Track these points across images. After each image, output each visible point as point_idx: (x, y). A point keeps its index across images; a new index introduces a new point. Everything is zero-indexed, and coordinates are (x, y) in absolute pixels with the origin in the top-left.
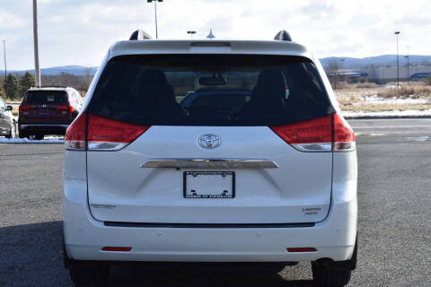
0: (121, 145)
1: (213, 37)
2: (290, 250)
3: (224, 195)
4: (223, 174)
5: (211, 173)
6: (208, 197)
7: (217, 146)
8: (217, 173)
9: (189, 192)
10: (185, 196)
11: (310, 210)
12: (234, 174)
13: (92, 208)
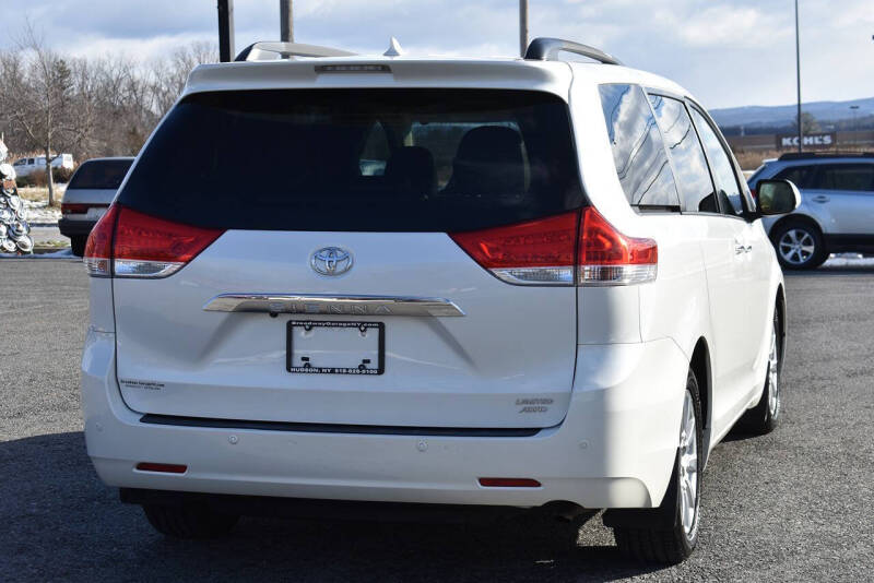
0: (170, 267)
1: (396, 54)
2: (485, 482)
3: (363, 368)
4: (363, 327)
5: (337, 324)
6: (333, 371)
7: (346, 270)
8: (350, 325)
9: (297, 362)
10: (289, 367)
11: (529, 404)
12: (381, 327)
13: (122, 386)
